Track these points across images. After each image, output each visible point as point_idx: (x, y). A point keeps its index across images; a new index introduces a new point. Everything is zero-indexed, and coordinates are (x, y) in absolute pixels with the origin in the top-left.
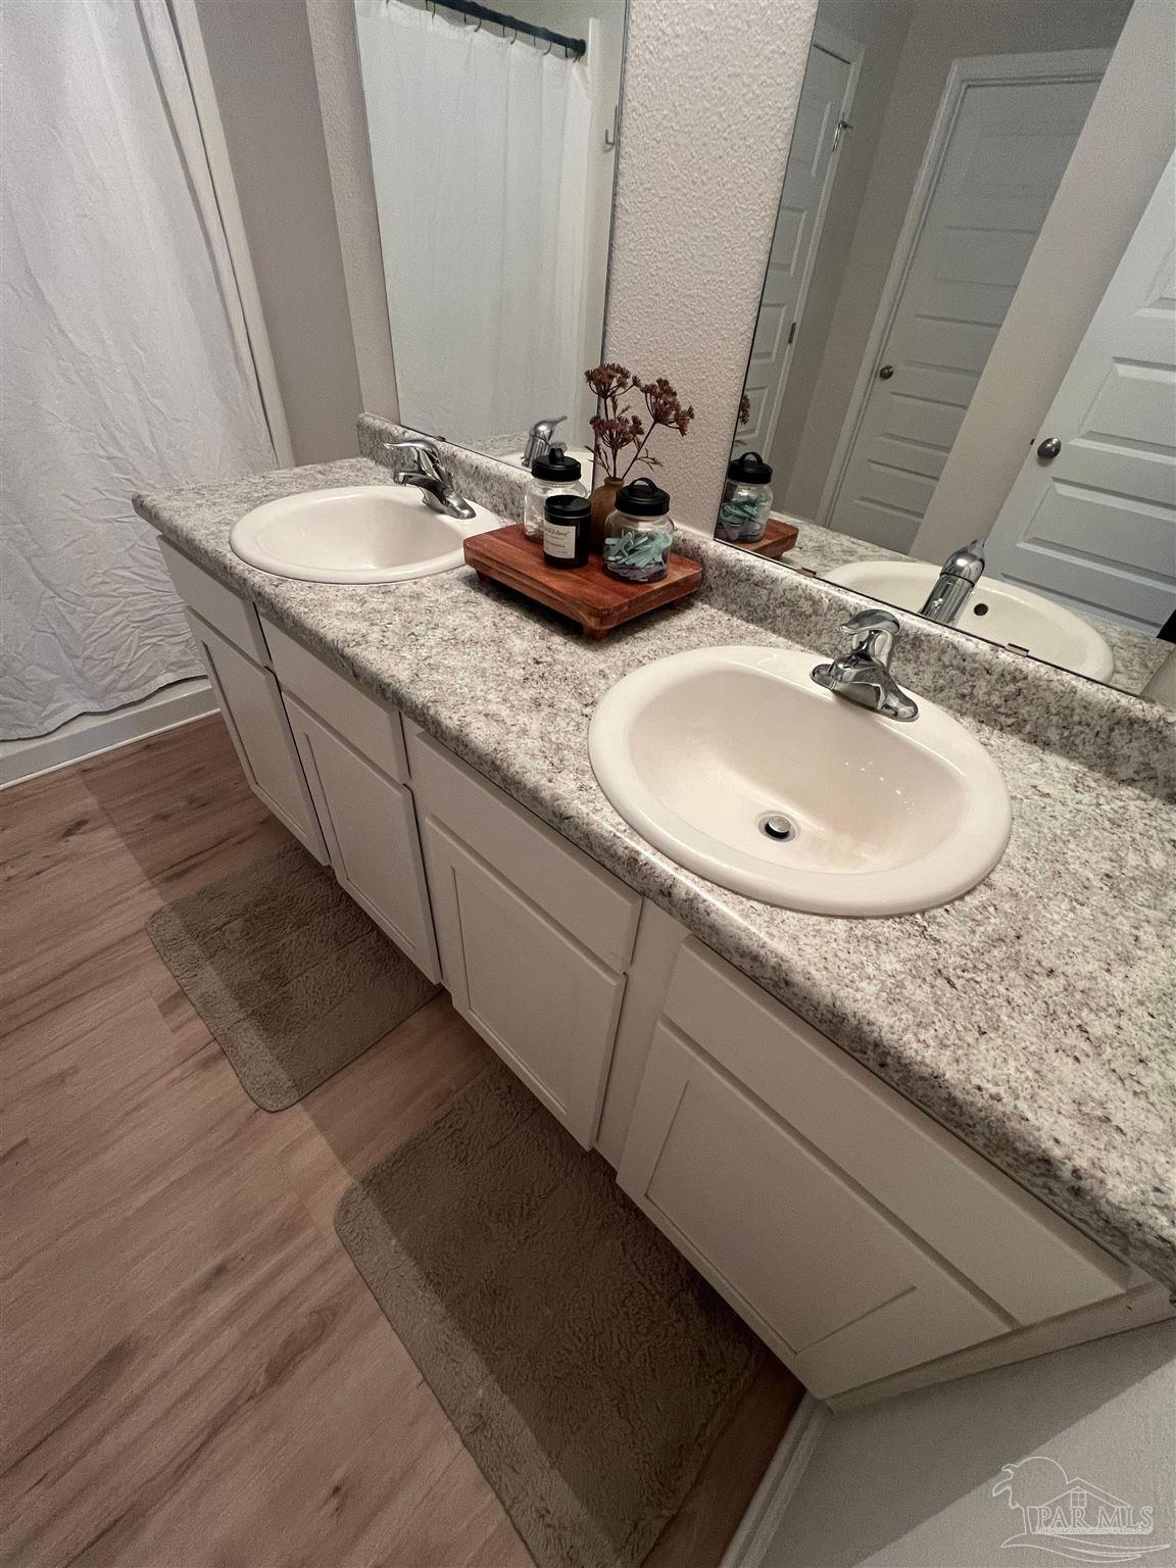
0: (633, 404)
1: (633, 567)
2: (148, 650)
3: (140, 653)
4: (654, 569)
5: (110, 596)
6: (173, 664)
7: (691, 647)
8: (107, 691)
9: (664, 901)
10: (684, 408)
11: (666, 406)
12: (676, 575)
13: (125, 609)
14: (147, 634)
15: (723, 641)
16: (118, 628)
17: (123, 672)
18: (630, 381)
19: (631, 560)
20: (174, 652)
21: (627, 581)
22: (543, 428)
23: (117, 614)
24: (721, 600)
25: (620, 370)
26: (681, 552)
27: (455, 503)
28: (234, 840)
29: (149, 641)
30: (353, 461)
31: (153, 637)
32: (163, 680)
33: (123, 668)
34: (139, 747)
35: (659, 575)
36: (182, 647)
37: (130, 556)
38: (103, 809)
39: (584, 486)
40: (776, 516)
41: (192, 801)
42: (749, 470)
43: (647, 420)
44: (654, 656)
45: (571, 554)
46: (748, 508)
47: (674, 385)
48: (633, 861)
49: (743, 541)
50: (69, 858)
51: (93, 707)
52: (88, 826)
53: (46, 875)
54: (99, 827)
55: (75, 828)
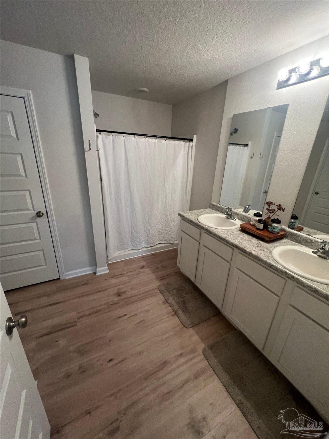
0: (273, 207)
1: (274, 231)
2: (158, 237)
3: (156, 237)
4: (278, 232)
6: (160, 240)
7: (285, 245)
8: (150, 244)
9: (292, 279)
10: (283, 208)
11: (280, 208)
12: (282, 233)
14: (158, 234)
15: (291, 245)
16: (155, 233)
17: (153, 240)
18: (273, 204)
19: (274, 230)
21: (273, 233)
22: (247, 207)
23: (156, 230)
24: (290, 238)
25: (271, 202)
26: (282, 230)
27: (233, 218)
28: (171, 275)
30: (208, 209)
32: (157, 243)
34: (150, 255)
35: (278, 233)
38: (147, 265)
39: (263, 218)
40: (298, 225)
41: (162, 266)
42: (294, 217)
43: (276, 210)
44: (279, 246)
45: (262, 228)
46: (294, 224)
47: (282, 205)
48: (286, 272)
49: (293, 229)
50: (143, 272)
51: (147, 246)
52: (145, 267)
53: (139, 275)
54: (147, 268)
55: (143, 267)
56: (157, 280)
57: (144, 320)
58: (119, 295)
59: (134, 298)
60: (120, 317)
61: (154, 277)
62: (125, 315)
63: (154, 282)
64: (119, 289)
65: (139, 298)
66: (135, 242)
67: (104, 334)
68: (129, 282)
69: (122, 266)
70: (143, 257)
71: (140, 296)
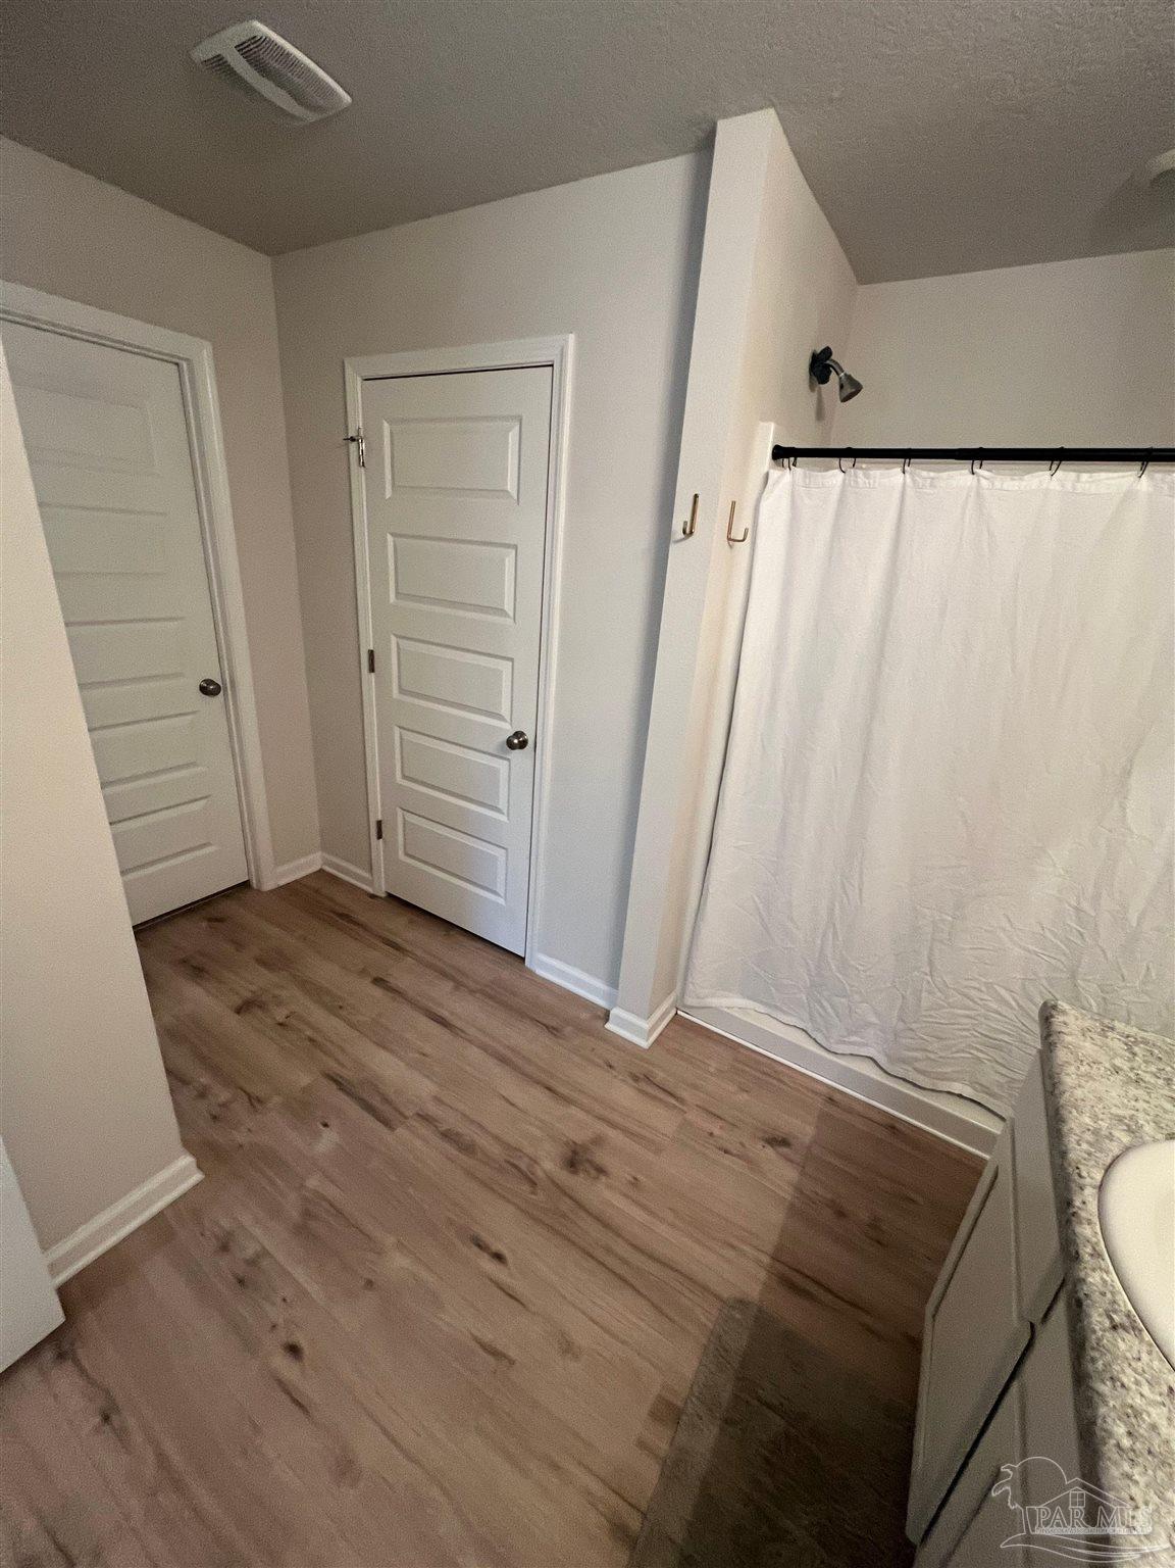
2: (968, 1058)
3: (959, 1055)
5: (975, 1002)
8: (904, 1061)
13: (979, 1018)
14: (978, 1046)
16: (956, 1026)
17: (930, 1058)
20: (991, 1076)
23: (968, 1017)
28: (867, 1320)
29: (975, 1052)
31: (981, 1051)
32: (957, 1088)
33: (932, 1056)
34: (877, 1118)
36: (1002, 1080)
37: (1024, 985)
38: (809, 1149)
41: (875, 1225)
50: (751, 1163)
51: (882, 1061)
52: (785, 1150)
53: (727, 1160)
54: (791, 1161)
55: (778, 1141)
56: (766, 1260)
57: (512, 1362)
58: (575, 1159)
59: (595, 1231)
60: (481, 1245)
61: (770, 1239)
62: (498, 1257)
63: (744, 1254)
64: (598, 1141)
65: (609, 1250)
66: (822, 1006)
67: (390, 1240)
68: (658, 1151)
69: (713, 1066)
70: (832, 1098)
71: (621, 1248)
